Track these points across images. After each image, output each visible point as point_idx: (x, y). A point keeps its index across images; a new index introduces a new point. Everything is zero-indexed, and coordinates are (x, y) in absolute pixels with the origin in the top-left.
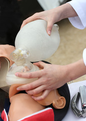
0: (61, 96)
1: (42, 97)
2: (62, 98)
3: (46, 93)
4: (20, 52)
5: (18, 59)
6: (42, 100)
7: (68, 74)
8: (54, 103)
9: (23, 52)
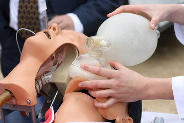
0: (130, 116)
1: (105, 105)
2: (129, 119)
3: (111, 101)
4: (100, 40)
5: (94, 48)
6: (103, 108)
7: (146, 88)
8: (118, 119)
9: (103, 43)
